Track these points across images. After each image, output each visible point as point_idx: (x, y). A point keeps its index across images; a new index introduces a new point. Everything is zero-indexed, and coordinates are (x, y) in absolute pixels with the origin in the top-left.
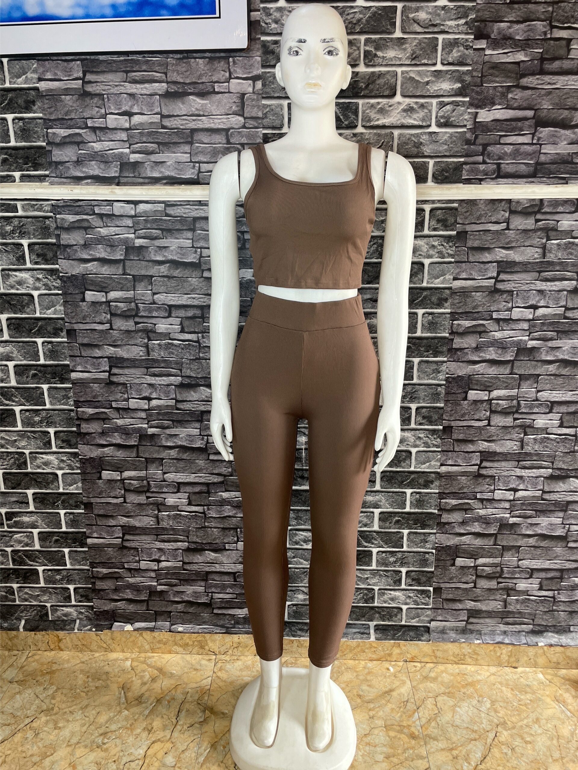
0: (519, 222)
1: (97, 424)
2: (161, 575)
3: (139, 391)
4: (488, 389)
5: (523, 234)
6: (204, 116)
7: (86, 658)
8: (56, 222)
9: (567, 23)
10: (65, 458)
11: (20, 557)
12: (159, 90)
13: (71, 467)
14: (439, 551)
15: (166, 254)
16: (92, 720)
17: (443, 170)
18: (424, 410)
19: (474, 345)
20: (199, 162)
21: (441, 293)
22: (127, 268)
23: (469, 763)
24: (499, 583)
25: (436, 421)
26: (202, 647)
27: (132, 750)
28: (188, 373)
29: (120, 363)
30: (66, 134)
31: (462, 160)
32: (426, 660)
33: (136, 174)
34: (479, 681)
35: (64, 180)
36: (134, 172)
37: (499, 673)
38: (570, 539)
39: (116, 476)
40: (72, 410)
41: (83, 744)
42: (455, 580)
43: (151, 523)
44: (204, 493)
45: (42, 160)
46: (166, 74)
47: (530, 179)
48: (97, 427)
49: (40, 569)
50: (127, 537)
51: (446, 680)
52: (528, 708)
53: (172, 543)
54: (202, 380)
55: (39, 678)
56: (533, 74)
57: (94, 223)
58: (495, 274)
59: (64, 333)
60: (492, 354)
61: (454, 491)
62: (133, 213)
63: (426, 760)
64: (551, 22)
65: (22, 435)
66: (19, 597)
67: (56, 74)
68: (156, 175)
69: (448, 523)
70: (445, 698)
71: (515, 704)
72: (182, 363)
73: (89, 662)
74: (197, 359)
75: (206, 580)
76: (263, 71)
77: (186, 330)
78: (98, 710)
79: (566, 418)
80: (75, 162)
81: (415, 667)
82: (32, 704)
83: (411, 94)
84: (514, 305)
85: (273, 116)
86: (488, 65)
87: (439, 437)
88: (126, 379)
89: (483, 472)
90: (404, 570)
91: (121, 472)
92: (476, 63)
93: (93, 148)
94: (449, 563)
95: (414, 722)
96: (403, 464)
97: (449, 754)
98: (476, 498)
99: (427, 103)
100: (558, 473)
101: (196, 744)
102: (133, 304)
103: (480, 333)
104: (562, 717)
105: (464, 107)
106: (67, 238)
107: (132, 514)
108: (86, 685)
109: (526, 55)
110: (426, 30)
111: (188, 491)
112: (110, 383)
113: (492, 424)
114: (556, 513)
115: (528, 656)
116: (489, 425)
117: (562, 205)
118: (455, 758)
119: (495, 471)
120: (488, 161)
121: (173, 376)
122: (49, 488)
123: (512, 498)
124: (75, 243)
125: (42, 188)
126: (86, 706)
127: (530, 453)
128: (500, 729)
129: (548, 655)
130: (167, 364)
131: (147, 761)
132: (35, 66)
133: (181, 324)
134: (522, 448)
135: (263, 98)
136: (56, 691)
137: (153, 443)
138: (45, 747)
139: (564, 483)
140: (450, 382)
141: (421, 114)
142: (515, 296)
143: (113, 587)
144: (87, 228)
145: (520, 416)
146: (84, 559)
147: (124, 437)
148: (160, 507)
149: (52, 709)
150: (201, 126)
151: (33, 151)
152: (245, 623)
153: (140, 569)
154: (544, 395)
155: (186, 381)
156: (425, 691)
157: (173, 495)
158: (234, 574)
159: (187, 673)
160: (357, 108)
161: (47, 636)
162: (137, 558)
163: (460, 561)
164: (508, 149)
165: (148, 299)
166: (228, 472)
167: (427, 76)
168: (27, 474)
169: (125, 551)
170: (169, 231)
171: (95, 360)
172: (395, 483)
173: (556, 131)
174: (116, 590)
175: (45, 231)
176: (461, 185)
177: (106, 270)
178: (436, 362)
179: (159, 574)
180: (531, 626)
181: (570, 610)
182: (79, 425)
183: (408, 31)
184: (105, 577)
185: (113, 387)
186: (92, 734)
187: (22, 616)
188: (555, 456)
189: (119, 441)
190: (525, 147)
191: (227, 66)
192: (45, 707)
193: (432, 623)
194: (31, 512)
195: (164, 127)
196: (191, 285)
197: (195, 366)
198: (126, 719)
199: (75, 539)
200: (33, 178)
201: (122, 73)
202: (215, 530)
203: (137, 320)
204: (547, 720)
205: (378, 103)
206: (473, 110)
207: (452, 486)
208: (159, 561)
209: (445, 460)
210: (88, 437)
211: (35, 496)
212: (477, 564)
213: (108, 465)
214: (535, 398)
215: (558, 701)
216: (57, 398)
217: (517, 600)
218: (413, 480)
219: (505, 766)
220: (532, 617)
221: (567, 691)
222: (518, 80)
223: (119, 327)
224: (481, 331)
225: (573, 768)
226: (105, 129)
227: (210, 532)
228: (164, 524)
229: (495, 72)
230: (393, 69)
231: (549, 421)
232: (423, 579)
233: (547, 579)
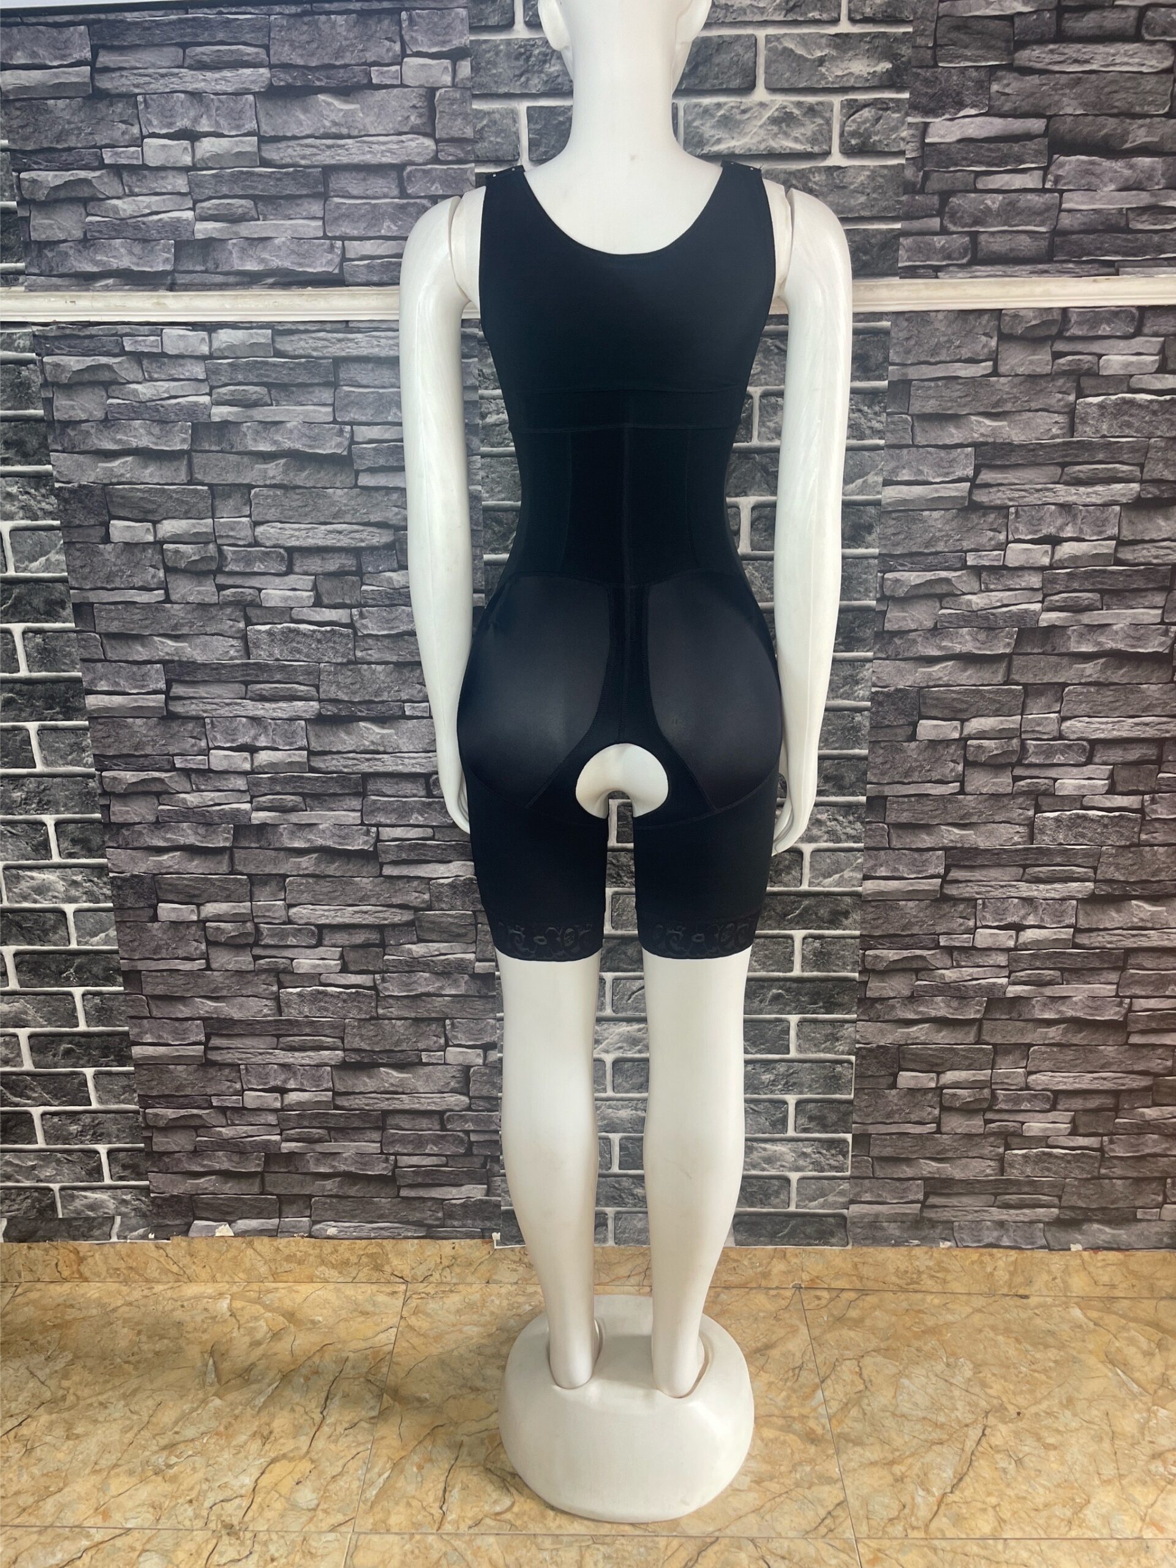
0: (1018, 360)
1: (143, 803)
2: (288, 1119)
3: (231, 733)
4: (960, 716)
5: (1028, 385)
6: (350, 137)
7: (137, 1294)
8: (43, 372)
10: (79, 878)
12: (253, 82)
13: (92, 897)
14: (864, 1057)
15: (278, 438)
16: (145, 1419)
17: (857, 249)
18: (830, 763)
19: (929, 624)
20: (343, 238)
21: (858, 514)
22: (196, 469)
23: (928, 1491)
24: (987, 1122)
25: (851, 786)
26: (378, 1268)
27: (229, 1478)
28: (333, 692)
29: (188, 674)
30: (59, 182)
31: (897, 226)
32: (841, 1283)
33: (210, 265)
34: (948, 1325)
35: (58, 281)
36: (205, 262)
37: (990, 1309)
38: (1132, 1027)
39: (188, 913)
40: (91, 776)
41: (126, 1468)
42: (897, 1118)
43: (265, 1011)
44: (374, 945)
45: (10, 239)
46: (267, 48)
47: (1041, 267)
48: (143, 811)
49: (36, 1112)
50: (215, 1042)
51: (881, 1324)
52: (1049, 1377)
53: (309, 1053)
54: (363, 707)
55: (37, 1337)
56: (1042, 41)
57: (123, 374)
58: (970, 472)
59: (68, 611)
60: (965, 642)
61: (892, 932)
62: (205, 349)
63: (839, 1485)
67: (34, 54)
68: (251, 266)
69: (882, 1000)
70: (879, 1359)
71: (1023, 1369)
72: (319, 672)
73: (141, 1302)
74: (350, 662)
75: (382, 1128)
76: (473, 38)
77: (326, 601)
78: (159, 1399)
79: (1123, 774)
80: (80, 241)
81: (819, 1298)
82: (21, 1390)
83: (786, 86)
84: (1010, 538)
85: (497, 135)
86: (948, 20)
87: (859, 819)
88: (202, 706)
89: (952, 891)
90: (791, 1099)
91: (199, 905)
92: (923, 18)
93: (116, 209)
94: (885, 1081)
95: (815, 1409)
96: (786, 878)
97: (885, 1472)
98: (937, 946)
99: (821, 103)
100: (1105, 889)
101: (361, 1463)
102: (211, 546)
103: (941, 597)
104: (1121, 1393)
105: (898, 111)
106: (66, 407)
107: (224, 993)
108: (136, 1349)
111: (340, 942)
112: (168, 717)
113: (968, 789)
114: (1105, 973)
115: (1049, 1272)
116: (962, 791)
117: (1108, 322)
118: (900, 1480)
119: (976, 889)
120: (953, 228)
121: (300, 699)
122: (49, 942)
123: (1011, 944)
124: (84, 417)
125: (10, 298)
127: (1048, 849)
128: (992, 1420)
129: (1092, 1269)
130: (288, 674)
131: (258, 1500)
133: (315, 588)
134: (1031, 838)
135: (475, 96)
136: (71, 1363)
137: (264, 843)
138: (47, 1475)
139: (1118, 911)
140: (880, 704)
141: (810, 128)
142: (1012, 517)
143: (190, 1148)
144: (109, 384)
145: (1027, 773)
146: (127, 1089)
147: (202, 831)
148: (282, 976)
149: (64, 1398)
150: (345, 160)
152: (465, 1216)
153: (244, 1108)
154: (1076, 727)
155: (330, 710)
156: (839, 1347)
157: (308, 951)
158: (441, 1114)
159: (346, 1320)
161: (55, 1252)
162: (238, 1086)
163: (906, 1079)
164: (994, 202)
165: (242, 534)
166: (423, 902)
167: (820, 48)
169: (212, 1072)
170: (283, 387)
171: (135, 668)
172: (770, 918)
173: (1092, 163)
174: (196, 1152)
175: (21, 393)
176: (896, 280)
177: (151, 475)
178: (852, 662)
179: (284, 1119)
180: (1055, 1211)
181: (1135, 1175)
182: (108, 807)
184: (173, 1127)
185: (175, 726)
186: (145, 1448)
188: (1100, 855)
189: (192, 839)
190: (1030, 196)
191: (395, 28)
192: (48, 1395)
193: (853, 1207)
194: (13, 993)
195: (265, 163)
196: (333, 504)
197: (347, 676)
198: (217, 1414)
199: (107, 1047)
201: (173, 49)
202: (399, 1023)
203: (221, 580)
204: (1090, 1401)
205: (719, 106)
206: (919, 119)
207: (887, 920)
208: (283, 1091)
209: (874, 868)
210: (126, 833)
211: (18, 959)
212: (941, 1082)
213: (171, 891)
214: (1056, 734)
215: (1111, 1362)
216: (58, 750)
217: (1024, 1156)
218: (806, 910)
219: (1002, 1495)
220: (1057, 1192)
221: (1132, 1341)
222: (1011, 53)
223: (183, 597)
224: (942, 594)
225: (1143, 1496)
226: (140, 169)
227: (388, 1028)
228: (291, 1013)
229: (962, 37)
230: (749, 31)
231: (1086, 782)
232: (833, 1117)
233: (1086, 1111)
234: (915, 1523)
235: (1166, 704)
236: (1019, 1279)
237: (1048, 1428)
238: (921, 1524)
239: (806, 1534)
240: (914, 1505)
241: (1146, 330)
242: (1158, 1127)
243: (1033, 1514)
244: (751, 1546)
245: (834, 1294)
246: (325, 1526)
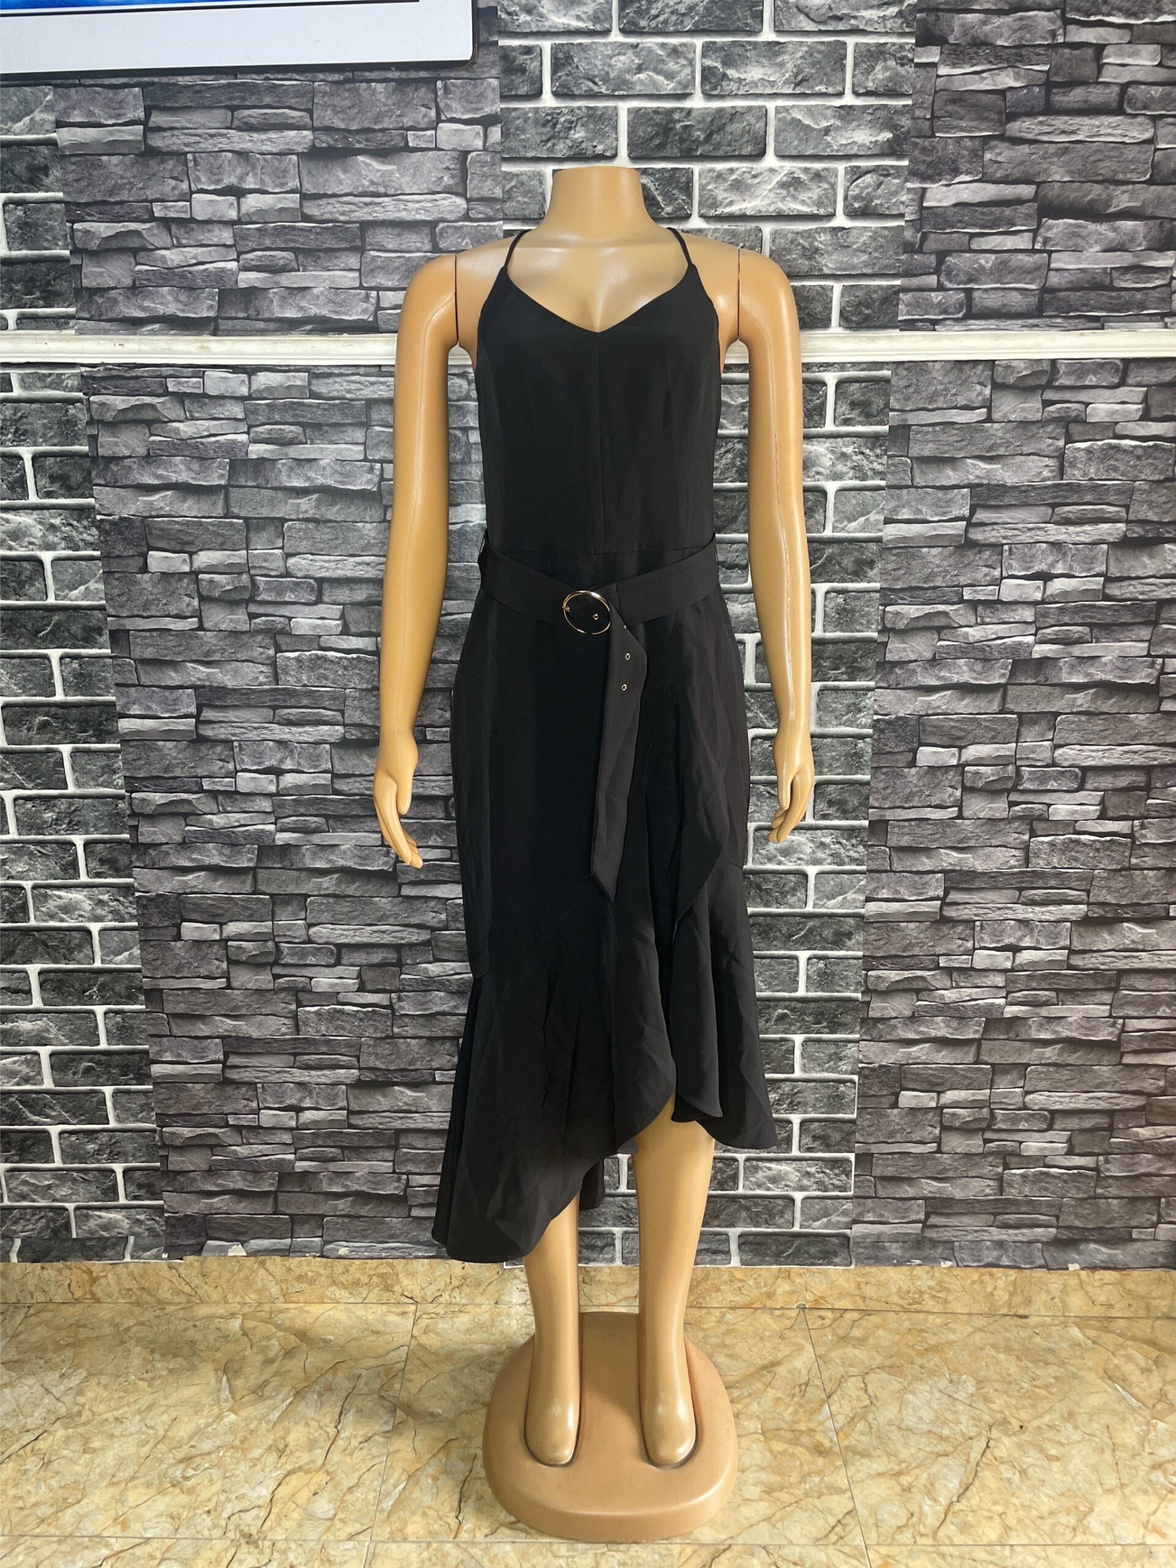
0: (1010, 407)
1: (171, 825)
2: (302, 1138)
3: (258, 756)
4: (958, 743)
5: (1020, 431)
6: (386, 195)
7: (148, 1315)
8: (89, 410)
9: (1095, 14)
10: (105, 897)
11: (12, 1106)
12: (297, 143)
13: (118, 916)
14: (866, 1077)
15: (311, 474)
16: (161, 1433)
17: (860, 304)
18: (832, 788)
19: (928, 655)
20: (378, 289)
21: (861, 550)
22: (232, 503)
23: (935, 1500)
24: (986, 1141)
25: (854, 810)
26: (388, 1288)
27: (246, 1490)
28: (357, 717)
29: (219, 699)
30: (110, 233)
31: (897, 282)
32: (845, 1304)
33: (252, 312)
34: (950, 1344)
35: (107, 325)
36: (247, 309)
37: (991, 1328)
38: (1126, 1047)
39: (211, 932)
40: (121, 797)
41: (142, 1480)
42: (898, 1138)
43: (283, 1030)
44: (393, 965)
45: (63, 286)
46: (310, 112)
47: (1031, 321)
48: (171, 832)
49: (54, 1130)
50: (234, 1060)
51: (884, 1343)
52: (1050, 1393)
53: (325, 1072)
55: (50, 1355)
56: (1031, 114)
57: (165, 413)
58: (966, 511)
59: (105, 637)
60: (963, 672)
61: (893, 953)
62: (244, 391)
63: (848, 1494)
64: (1064, 12)
65: (17, 849)
66: (10, 1190)
67: (90, 113)
68: (291, 313)
69: (884, 1020)
70: (884, 1376)
71: (1025, 1385)
72: (345, 698)
73: (154, 1322)
74: (374, 688)
75: (396, 1148)
76: (503, 106)
77: (353, 630)
78: (174, 1414)
79: (1113, 800)
80: (129, 288)
81: (823, 1318)
82: (37, 1406)
83: (794, 153)
84: (1005, 574)
85: (525, 196)
86: (944, 96)
87: (861, 842)
88: (231, 730)
89: (951, 912)
90: (796, 1118)
91: (221, 925)
92: (922, 91)
93: (164, 259)
94: (886, 1102)
95: (821, 1423)
96: (791, 900)
97: (893, 1483)
98: (937, 967)
99: (827, 170)
100: (1098, 912)
101: (376, 1475)
102: (245, 576)
103: (939, 630)
104: (1121, 1408)
105: (898, 177)
106: (110, 444)
107: (244, 1011)
108: (149, 1367)
109: (1017, 77)
110: (823, 28)
111: (358, 961)
112: (198, 740)
113: (966, 814)
114: (1099, 994)
115: (1048, 1292)
116: (960, 816)
117: (1094, 372)
118: (907, 1489)
119: (974, 911)
120: (949, 285)
121: (326, 723)
122: (74, 960)
123: (1008, 965)
124: (127, 453)
125: (61, 340)
126: (150, 1408)
127: (1043, 873)
128: (995, 1433)
129: (1090, 1289)
130: (314, 699)
131: (275, 1510)
132: (49, 98)
133: (343, 617)
134: (1027, 861)
135: (504, 160)
136: (86, 1380)
137: (287, 863)
138: (64, 1487)
139: (1111, 933)
140: (882, 731)
141: (815, 192)
142: (1006, 554)
143: (205, 1167)
144: (152, 422)
145: (1022, 798)
146: (145, 1107)
147: (227, 851)
148: (300, 995)
149: (79, 1414)
150: (381, 217)
151: (43, 267)
153: (259, 1127)
154: (1068, 755)
155: (354, 734)
156: (843, 1364)
157: (327, 970)
159: (356, 1339)
160: (690, 180)
161: (68, 1272)
162: (254, 1105)
163: (907, 1098)
164: (987, 261)
165: (274, 565)
166: (440, 921)
167: (826, 118)
168: (28, 931)
169: (229, 1090)
170: (318, 426)
171: (167, 693)
172: (776, 938)
173: (1079, 226)
174: (211, 1171)
175: (67, 429)
176: (896, 332)
177: (189, 508)
178: (854, 690)
179: (299, 1137)
180: (1053, 1230)
181: (1130, 1194)
182: (136, 828)
183: (786, 28)
184: (188, 1146)
185: (204, 749)
186: (161, 1461)
187: (15, 1232)
188: (1093, 878)
189: (216, 860)
190: (1020, 256)
191: (432, 96)
192: (63, 1411)
193: (856, 1227)
194: (37, 1011)
195: (306, 218)
196: (362, 537)
197: (371, 701)
199: (127, 1066)
200: (43, 323)
201: (223, 111)
202: (414, 1042)
203: (253, 608)
204: (1091, 1416)
205: (731, 171)
206: (917, 185)
207: (888, 942)
208: (298, 1110)
209: (875, 890)
210: (153, 853)
211: (43, 977)
212: (942, 1102)
213: (195, 911)
214: (1049, 761)
215: (1110, 1378)
216: (90, 772)
217: (1023, 1176)
218: (811, 931)
219: (1007, 1504)
220: (1054, 1211)
221: (1129, 1359)
222: (1003, 124)
223: (216, 625)
224: (938, 627)
225: (1145, 1504)
226: (188, 223)
227: (403, 1047)
228: (309, 1032)
229: (957, 109)
230: (759, 103)
231: (1078, 808)
232: (836, 1136)
233: (1083, 1131)
234: (923, 1530)
235: (1154, 733)
236: (1018, 1299)
237: (1050, 1440)
238: (929, 1531)
239: (817, 1542)
240: (921, 1513)
241: (1130, 381)
242: (1152, 1146)
243: (1038, 1521)
244: (763, 1553)
245: (838, 1314)
246: (343, 1535)
